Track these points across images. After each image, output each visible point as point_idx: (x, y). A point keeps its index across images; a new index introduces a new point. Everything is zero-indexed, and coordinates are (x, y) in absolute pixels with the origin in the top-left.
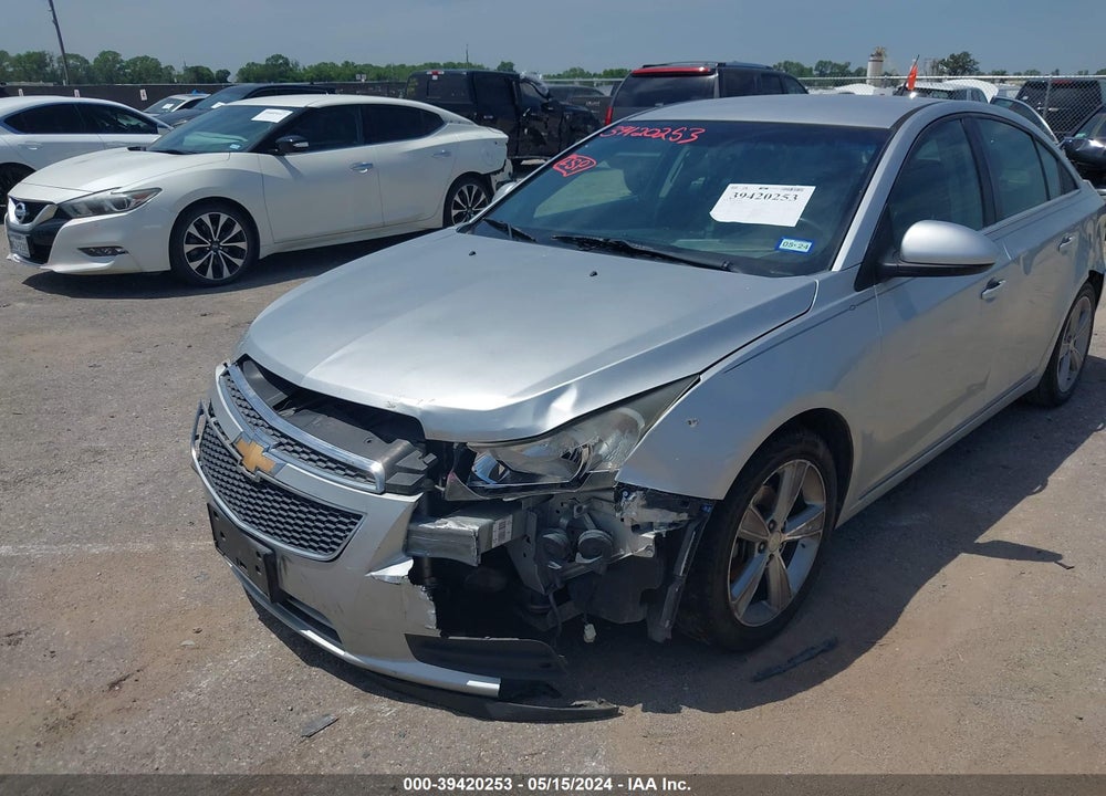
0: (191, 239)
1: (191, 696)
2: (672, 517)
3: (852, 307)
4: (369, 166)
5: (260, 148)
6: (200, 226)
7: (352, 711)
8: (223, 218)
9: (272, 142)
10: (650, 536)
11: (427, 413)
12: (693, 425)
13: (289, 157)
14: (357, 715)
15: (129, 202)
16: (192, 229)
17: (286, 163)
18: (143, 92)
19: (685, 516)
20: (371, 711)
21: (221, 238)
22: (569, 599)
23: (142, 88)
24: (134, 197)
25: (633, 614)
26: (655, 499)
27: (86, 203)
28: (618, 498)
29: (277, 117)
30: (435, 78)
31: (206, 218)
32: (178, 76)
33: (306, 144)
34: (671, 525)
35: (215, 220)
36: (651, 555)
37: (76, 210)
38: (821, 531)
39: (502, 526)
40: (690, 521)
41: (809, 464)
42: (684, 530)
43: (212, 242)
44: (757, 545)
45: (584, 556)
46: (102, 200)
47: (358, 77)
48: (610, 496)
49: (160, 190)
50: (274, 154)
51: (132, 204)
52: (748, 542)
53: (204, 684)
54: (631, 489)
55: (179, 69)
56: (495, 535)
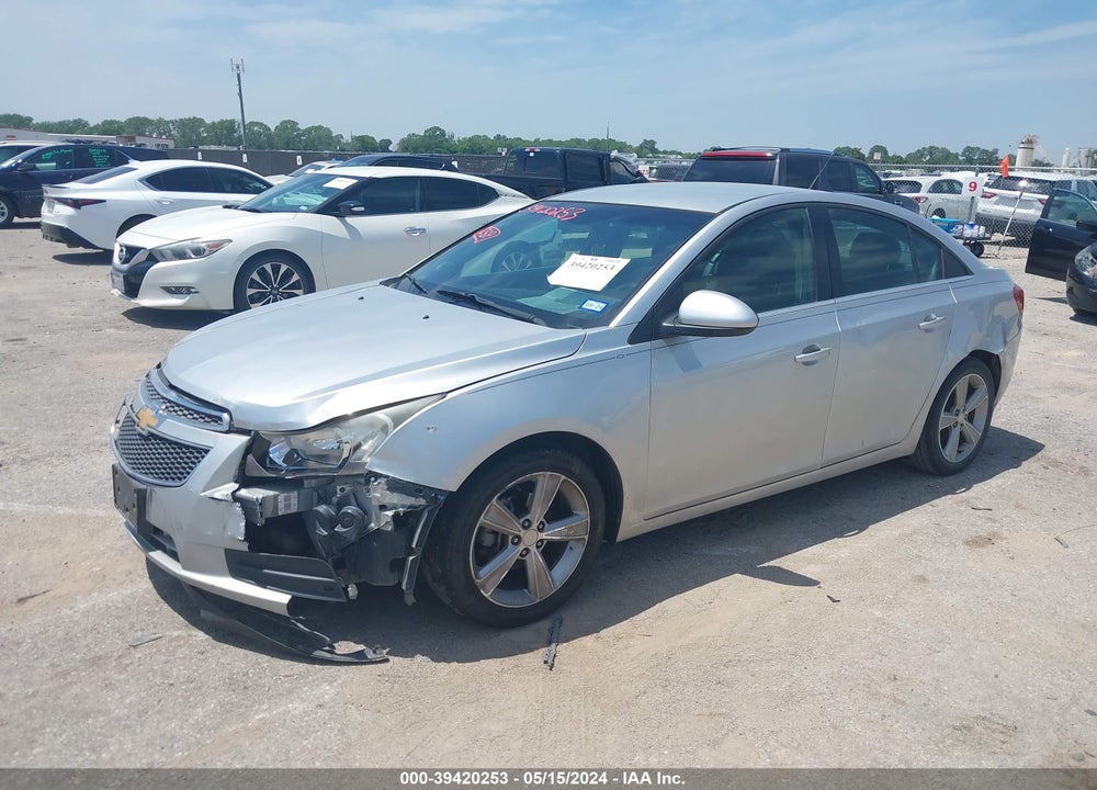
0: (253, 284)
1: (69, 612)
2: (411, 501)
3: (620, 356)
4: (423, 231)
5: (323, 210)
6: (263, 273)
7: (176, 634)
8: (284, 268)
9: (336, 206)
10: (390, 513)
11: (238, 407)
12: (431, 431)
13: (350, 220)
14: (178, 637)
15: (204, 250)
16: (255, 276)
17: (345, 224)
18: (299, 158)
19: (422, 502)
20: (190, 635)
21: (281, 284)
22: (345, 567)
23: (299, 154)
24: (208, 246)
25: (383, 579)
26: (395, 486)
27: (171, 250)
28: (368, 482)
29: (341, 184)
30: (532, 154)
31: (268, 267)
32: (347, 144)
33: (363, 209)
34: (410, 507)
35: (276, 269)
36: (390, 528)
37: (163, 256)
38: (586, 537)
39: (287, 499)
40: (427, 506)
41: (563, 477)
42: (422, 512)
43: (272, 288)
44: (511, 537)
45: (343, 527)
46: (183, 247)
47: (499, 150)
48: (363, 480)
49: (231, 241)
50: (335, 216)
51: (206, 253)
52: (503, 535)
53: (81, 606)
54: (377, 476)
55: (347, 138)
56: (281, 505)
